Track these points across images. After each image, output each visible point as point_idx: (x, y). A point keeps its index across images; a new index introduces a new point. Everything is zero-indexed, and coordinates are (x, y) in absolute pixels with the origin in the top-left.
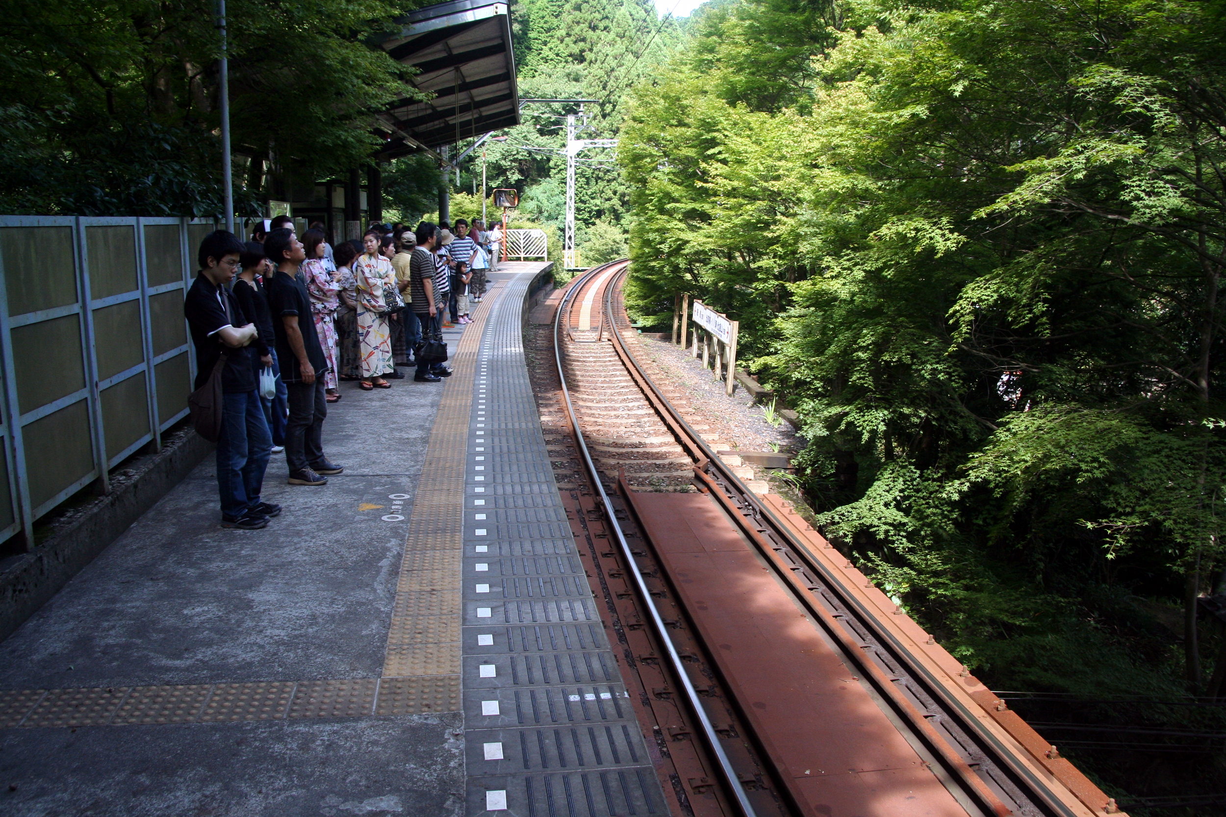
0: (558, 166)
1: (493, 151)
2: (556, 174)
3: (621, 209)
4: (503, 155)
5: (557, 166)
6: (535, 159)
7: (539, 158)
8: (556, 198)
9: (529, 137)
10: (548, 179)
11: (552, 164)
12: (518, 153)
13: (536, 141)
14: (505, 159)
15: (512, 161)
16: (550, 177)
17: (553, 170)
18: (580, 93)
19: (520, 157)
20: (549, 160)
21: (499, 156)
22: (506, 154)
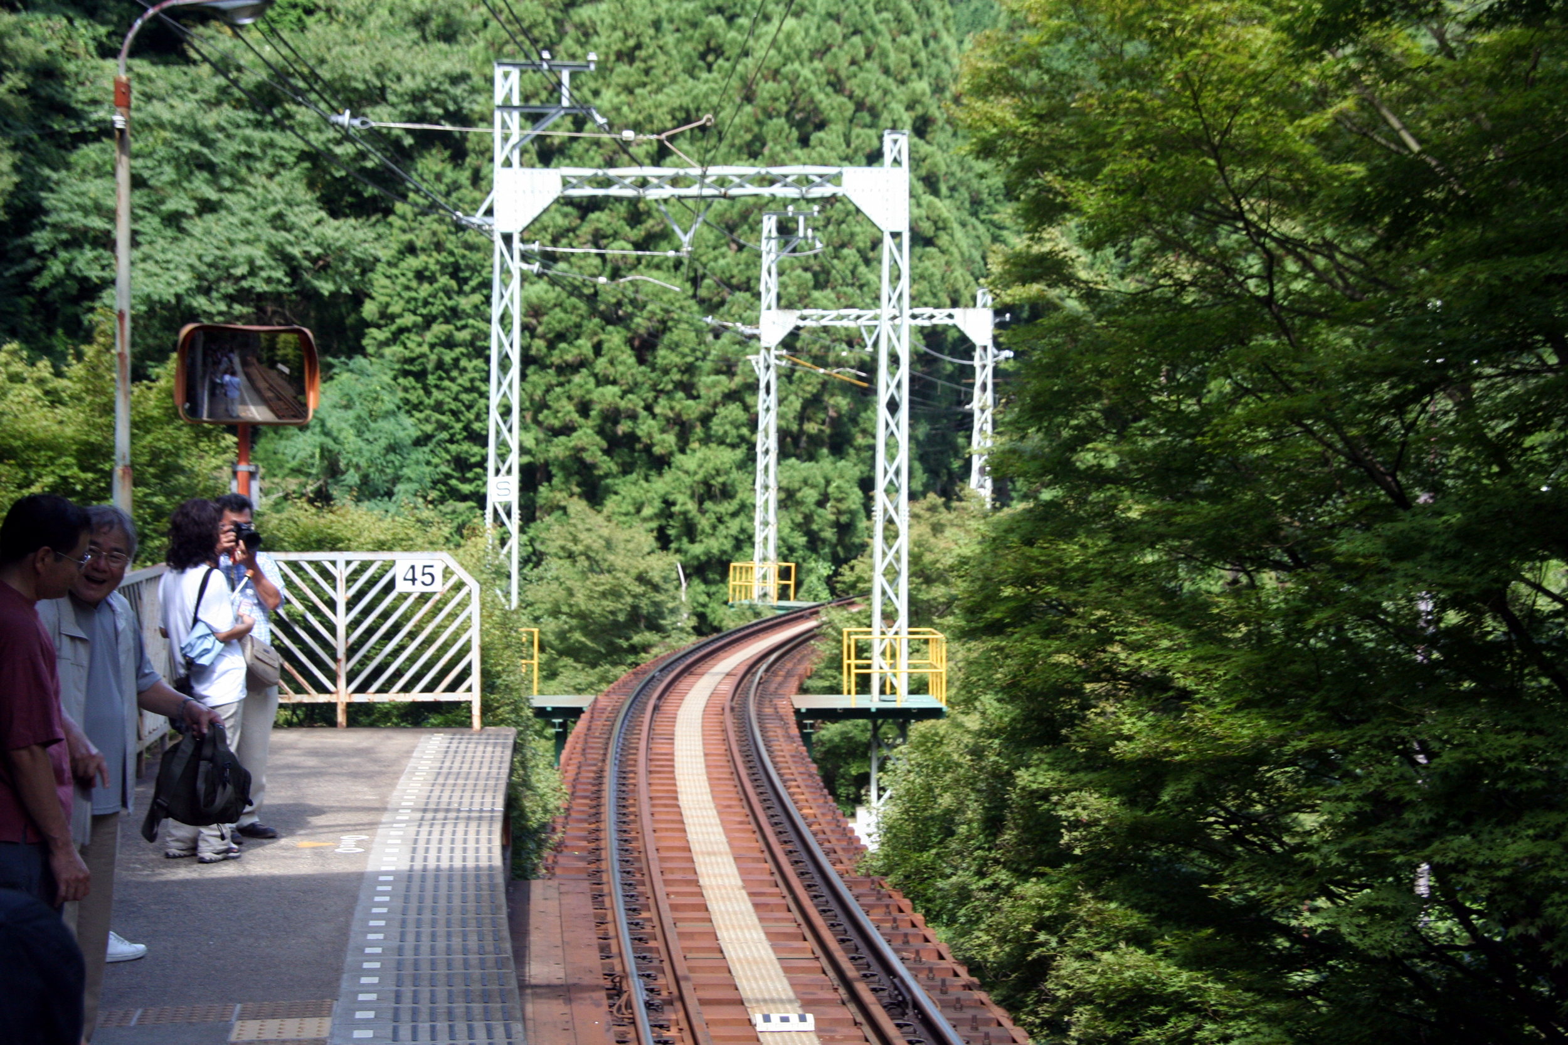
0: (392, 318)
1: (165, 265)
2: (386, 343)
3: (606, 464)
4: (200, 277)
5: (386, 317)
6: (311, 296)
7: (325, 287)
8: (387, 425)
9: (291, 218)
10: (359, 361)
11: (369, 309)
12: (253, 271)
13: (316, 232)
14: (207, 292)
15: (230, 299)
16: (365, 355)
17: (374, 331)
18: (464, 77)
19: (261, 286)
20: (358, 297)
21: (185, 279)
22: (212, 275)
